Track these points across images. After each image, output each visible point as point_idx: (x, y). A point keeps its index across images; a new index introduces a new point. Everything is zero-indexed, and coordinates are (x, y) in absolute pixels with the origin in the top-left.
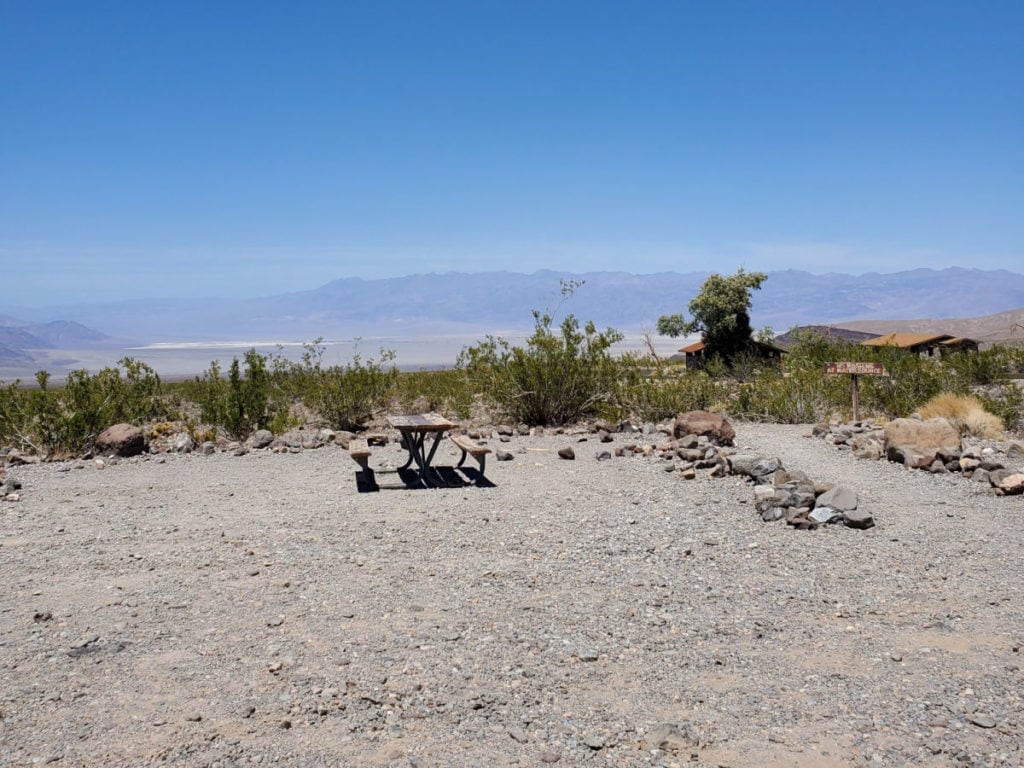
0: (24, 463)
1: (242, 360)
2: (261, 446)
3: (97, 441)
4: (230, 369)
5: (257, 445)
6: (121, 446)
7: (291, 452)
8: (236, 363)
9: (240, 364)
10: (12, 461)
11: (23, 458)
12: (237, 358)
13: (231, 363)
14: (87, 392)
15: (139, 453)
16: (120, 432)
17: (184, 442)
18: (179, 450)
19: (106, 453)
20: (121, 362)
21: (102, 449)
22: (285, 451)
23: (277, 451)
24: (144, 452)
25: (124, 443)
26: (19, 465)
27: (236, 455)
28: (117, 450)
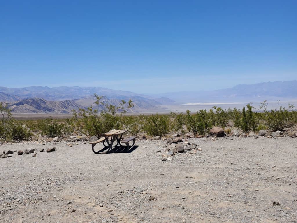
0: (191, 138)
1: (246, 107)
2: (262, 135)
3: (210, 132)
4: (243, 110)
5: (260, 135)
6: (218, 134)
7: (273, 138)
8: (244, 109)
9: (245, 109)
10: (187, 137)
11: (190, 136)
12: (244, 107)
13: (243, 108)
14: (204, 117)
15: (223, 136)
16: (216, 129)
17: (237, 133)
18: (235, 136)
19: (213, 136)
20: (213, 107)
21: (212, 134)
22: (271, 138)
23: (269, 138)
24: (225, 136)
25: (219, 133)
26: (189, 138)
27: (255, 138)
28: (217, 135)
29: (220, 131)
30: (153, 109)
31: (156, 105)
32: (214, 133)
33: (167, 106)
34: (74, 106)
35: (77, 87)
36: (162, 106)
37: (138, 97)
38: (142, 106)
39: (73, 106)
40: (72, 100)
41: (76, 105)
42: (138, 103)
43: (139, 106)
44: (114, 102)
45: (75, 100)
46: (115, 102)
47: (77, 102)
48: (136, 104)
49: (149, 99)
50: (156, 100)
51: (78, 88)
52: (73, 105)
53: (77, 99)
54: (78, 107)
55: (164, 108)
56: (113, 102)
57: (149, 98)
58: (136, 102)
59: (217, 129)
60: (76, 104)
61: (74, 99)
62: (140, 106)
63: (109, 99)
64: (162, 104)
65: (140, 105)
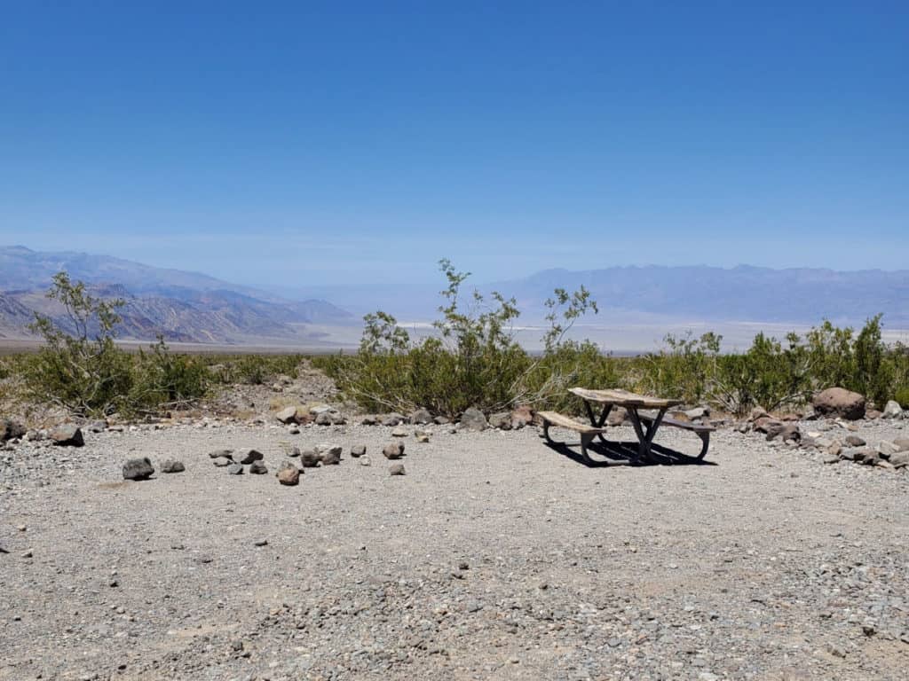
28: (844, 414)
29: (856, 402)
30: (279, 336)
31: (292, 324)
32: (835, 408)
33: (324, 329)
34: (15, 314)
35: (19, 247)
36: (310, 328)
37: (235, 295)
38: (246, 324)
39: (10, 312)
40: (8, 293)
41: (20, 311)
42: (231, 313)
43: (234, 323)
44: (151, 308)
45: (15, 292)
46: (154, 307)
47: (23, 299)
48: (226, 317)
49: (268, 303)
50: (291, 308)
51: (24, 252)
52: (12, 309)
53: (24, 292)
54: (27, 316)
55: (314, 335)
56: (147, 307)
57: (268, 301)
58: (229, 310)
59: (843, 396)
60: (22, 305)
61: (11, 289)
62: (237, 325)
63: (133, 297)
64: (308, 321)
65: (238, 322)
